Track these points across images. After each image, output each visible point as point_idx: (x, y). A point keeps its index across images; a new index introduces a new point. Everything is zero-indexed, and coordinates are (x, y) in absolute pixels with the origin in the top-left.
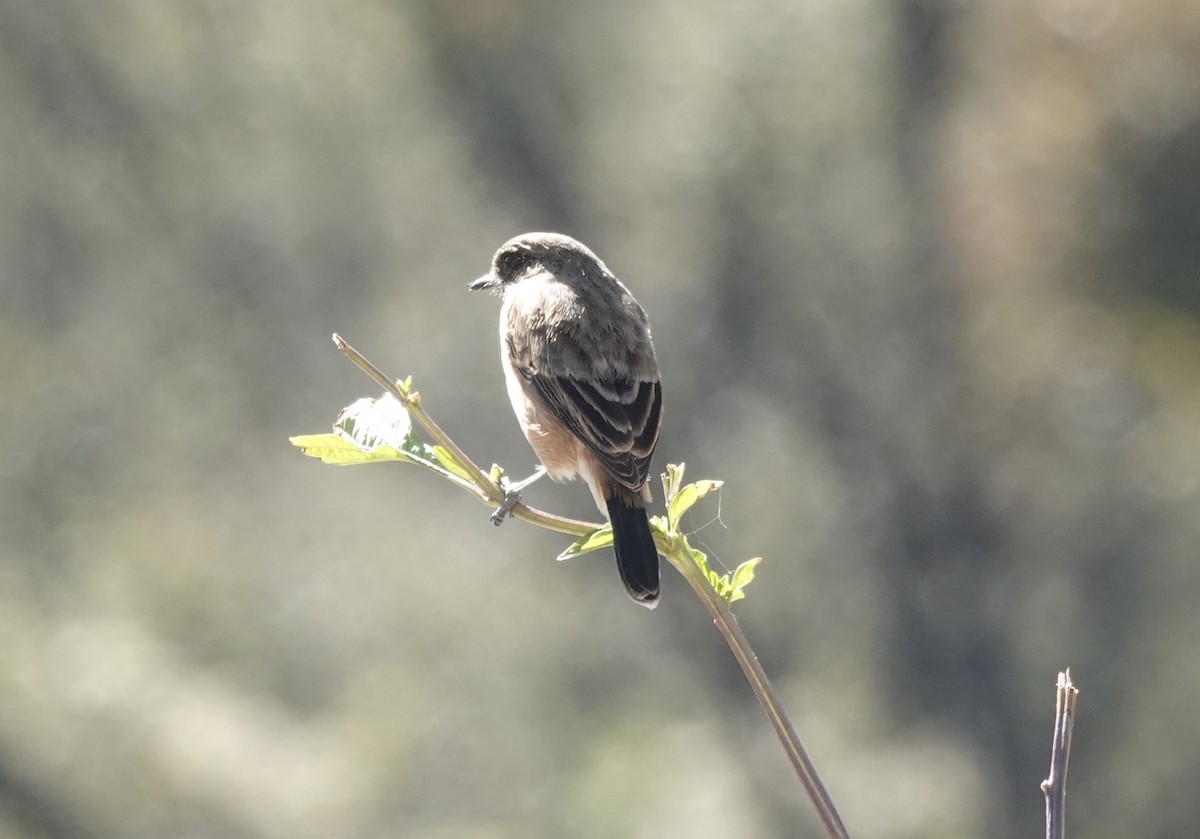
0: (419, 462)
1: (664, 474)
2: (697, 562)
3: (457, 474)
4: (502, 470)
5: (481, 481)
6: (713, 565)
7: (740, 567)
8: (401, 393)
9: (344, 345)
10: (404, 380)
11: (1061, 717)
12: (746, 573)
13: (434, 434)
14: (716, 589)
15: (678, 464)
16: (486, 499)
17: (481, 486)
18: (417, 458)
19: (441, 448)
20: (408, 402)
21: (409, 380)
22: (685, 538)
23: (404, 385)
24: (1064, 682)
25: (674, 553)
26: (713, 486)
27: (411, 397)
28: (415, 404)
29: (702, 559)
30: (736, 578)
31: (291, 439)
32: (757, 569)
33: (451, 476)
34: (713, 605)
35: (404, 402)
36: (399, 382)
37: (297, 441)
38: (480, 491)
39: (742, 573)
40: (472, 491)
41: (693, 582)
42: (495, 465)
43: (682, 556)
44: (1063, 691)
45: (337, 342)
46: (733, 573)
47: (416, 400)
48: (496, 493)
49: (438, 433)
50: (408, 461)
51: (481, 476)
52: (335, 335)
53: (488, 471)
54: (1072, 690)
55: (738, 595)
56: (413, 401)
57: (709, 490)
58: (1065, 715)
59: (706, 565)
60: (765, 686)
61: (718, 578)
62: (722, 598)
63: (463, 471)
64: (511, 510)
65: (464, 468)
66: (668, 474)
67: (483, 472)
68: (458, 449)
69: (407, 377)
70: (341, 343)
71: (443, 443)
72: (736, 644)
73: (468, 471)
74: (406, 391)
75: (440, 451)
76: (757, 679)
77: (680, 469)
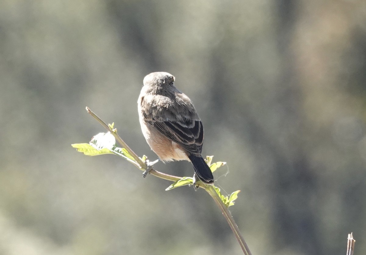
0: (117, 154)
1: (205, 159)
2: (217, 191)
3: (130, 158)
4: (147, 157)
5: (139, 161)
6: (223, 193)
7: (232, 194)
8: (110, 129)
9: (90, 111)
10: (111, 124)
11: (349, 250)
12: (235, 196)
14: (223, 202)
15: (211, 155)
16: (140, 167)
17: (139, 163)
19: (124, 149)
21: (113, 124)
23: (111, 126)
24: (350, 237)
26: (223, 164)
27: (114, 130)
28: (115, 133)
30: (231, 198)
31: (72, 145)
32: (238, 195)
33: (128, 159)
34: (222, 208)
35: (112, 132)
36: (109, 125)
37: (74, 146)
38: (138, 165)
39: (233, 196)
40: (136, 165)
41: (215, 199)
42: (144, 155)
43: (211, 190)
44: (350, 241)
45: (87, 110)
46: (230, 196)
47: (116, 131)
48: (144, 165)
49: (123, 143)
50: (113, 153)
51: (139, 159)
52: (87, 107)
53: (142, 157)
54: (353, 241)
55: (232, 204)
56: (114, 131)
57: (221, 165)
58: (350, 249)
59: (220, 192)
61: (224, 197)
62: (225, 205)
63: (133, 158)
64: (150, 172)
65: (133, 156)
66: (207, 160)
67: (140, 158)
68: (131, 149)
69: (112, 123)
70: (89, 110)
71: (125, 147)
72: (230, 221)
73: (134, 158)
74: (112, 128)
75: (124, 150)
76: (238, 235)
77: (211, 157)
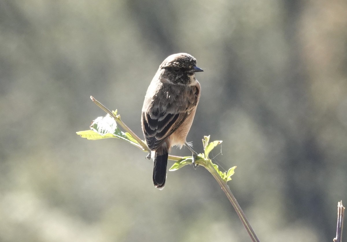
0: (120, 138)
1: (203, 139)
2: (215, 168)
3: (134, 142)
6: (220, 169)
7: (229, 170)
8: (114, 115)
10: (115, 111)
11: (339, 217)
12: (231, 171)
13: (125, 128)
14: (222, 177)
15: (208, 136)
16: (144, 149)
17: (142, 145)
18: (120, 137)
19: (128, 133)
20: (116, 118)
21: (116, 111)
22: (211, 160)
23: (115, 112)
24: (340, 205)
25: (207, 165)
26: (219, 142)
27: (117, 116)
28: (119, 119)
29: (217, 167)
30: (229, 173)
31: (77, 133)
32: (235, 170)
33: (132, 143)
34: (221, 183)
35: (115, 118)
36: (113, 111)
37: (78, 133)
38: (141, 147)
39: (230, 171)
40: (139, 147)
41: (214, 175)
43: (210, 167)
44: (340, 208)
45: (92, 99)
46: (227, 172)
47: (119, 117)
49: (127, 128)
50: (117, 138)
52: (91, 96)
54: (343, 208)
55: (229, 179)
56: (118, 117)
57: (218, 144)
58: (341, 216)
59: (218, 169)
60: (239, 209)
61: (222, 173)
62: (224, 180)
63: (136, 141)
65: (136, 140)
66: (204, 139)
67: (142, 141)
68: (134, 133)
70: (93, 99)
71: (129, 131)
72: (229, 195)
73: (137, 141)
74: (116, 114)
76: (236, 207)
77: (208, 137)
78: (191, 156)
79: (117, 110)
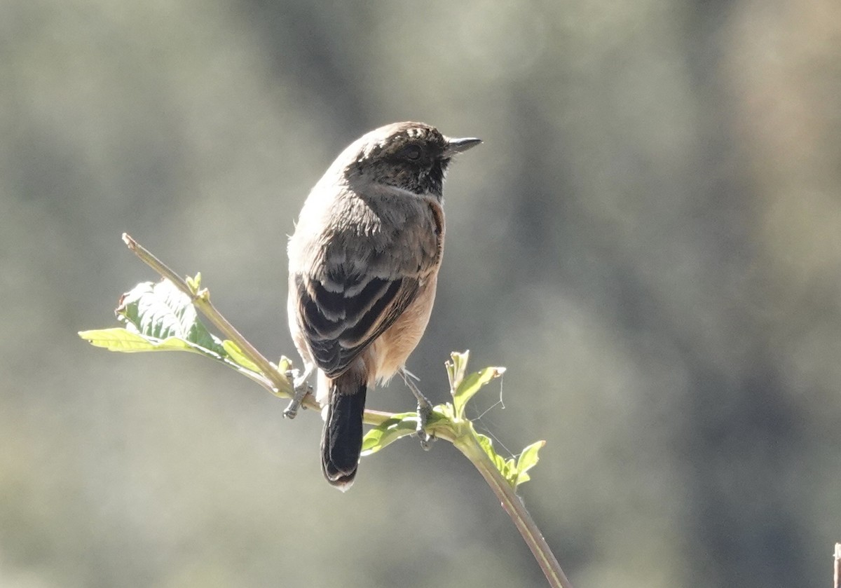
0: (209, 354)
1: (448, 362)
2: (483, 446)
3: (249, 368)
4: (290, 362)
5: (270, 373)
6: (497, 449)
7: (525, 450)
8: (191, 289)
9: (134, 244)
10: (193, 278)
12: (531, 456)
13: (223, 328)
14: (502, 473)
15: (462, 351)
16: (276, 390)
17: (271, 379)
18: (207, 351)
19: (231, 342)
20: (198, 298)
21: (198, 277)
22: (471, 424)
23: (194, 281)
24: (840, 552)
25: (461, 439)
26: (496, 373)
27: (201, 294)
28: (205, 300)
29: (487, 443)
30: (522, 461)
31: (80, 333)
32: (541, 452)
33: (242, 370)
34: (500, 489)
35: (194, 298)
36: (189, 279)
37: (84, 335)
38: (269, 383)
39: (527, 456)
40: (264, 383)
41: (480, 467)
42: (283, 357)
43: (469, 443)
45: (127, 242)
46: (518, 457)
47: (206, 296)
48: (285, 384)
49: (227, 327)
50: (199, 353)
51: (270, 368)
52: (124, 235)
53: (277, 363)
55: (524, 478)
56: (202, 297)
57: (493, 377)
59: (491, 448)
60: (553, 566)
61: (503, 462)
62: (509, 481)
63: (255, 365)
64: (303, 401)
65: (254, 361)
66: (452, 362)
67: (272, 364)
68: (248, 343)
69: (196, 274)
70: (131, 241)
71: (234, 337)
72: (525, 526)
73: (257, 364)
74: (196, 287)
75: (230, 345)
76: (545, 559)
77: (464, 357)
78: (415, 411)
79: (199, 273)
